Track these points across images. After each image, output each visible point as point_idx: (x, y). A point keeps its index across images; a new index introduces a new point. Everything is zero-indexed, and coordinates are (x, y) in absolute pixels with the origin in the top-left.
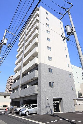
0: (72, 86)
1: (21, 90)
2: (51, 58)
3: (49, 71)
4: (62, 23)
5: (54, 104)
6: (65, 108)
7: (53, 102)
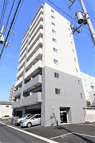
0: (81, 94)
1: (23, 98)
2: (57, 61)
3: (55, 76)
4: (69, 23)
5: (60, 113)
6: (73, 119)
7: (60, 112)
